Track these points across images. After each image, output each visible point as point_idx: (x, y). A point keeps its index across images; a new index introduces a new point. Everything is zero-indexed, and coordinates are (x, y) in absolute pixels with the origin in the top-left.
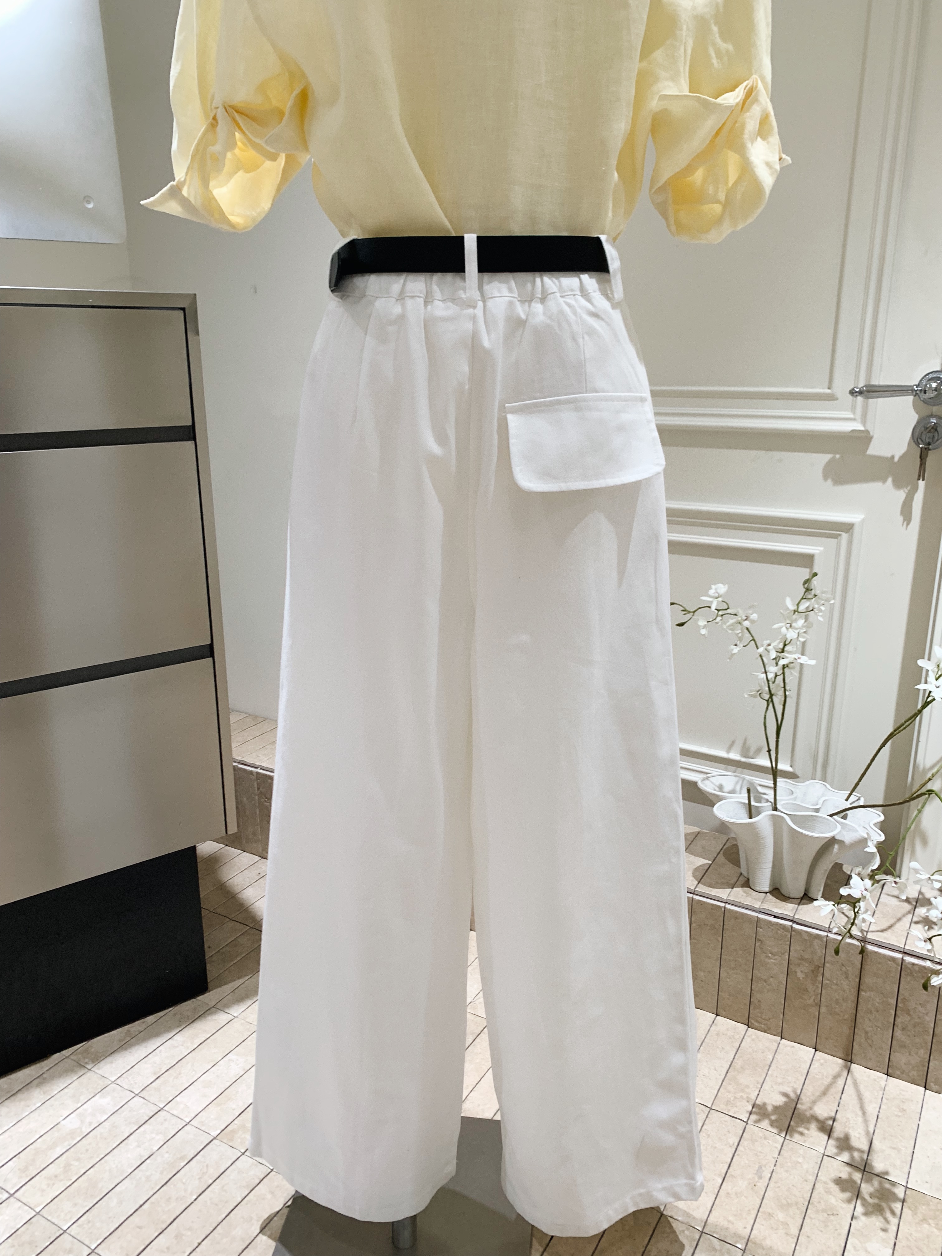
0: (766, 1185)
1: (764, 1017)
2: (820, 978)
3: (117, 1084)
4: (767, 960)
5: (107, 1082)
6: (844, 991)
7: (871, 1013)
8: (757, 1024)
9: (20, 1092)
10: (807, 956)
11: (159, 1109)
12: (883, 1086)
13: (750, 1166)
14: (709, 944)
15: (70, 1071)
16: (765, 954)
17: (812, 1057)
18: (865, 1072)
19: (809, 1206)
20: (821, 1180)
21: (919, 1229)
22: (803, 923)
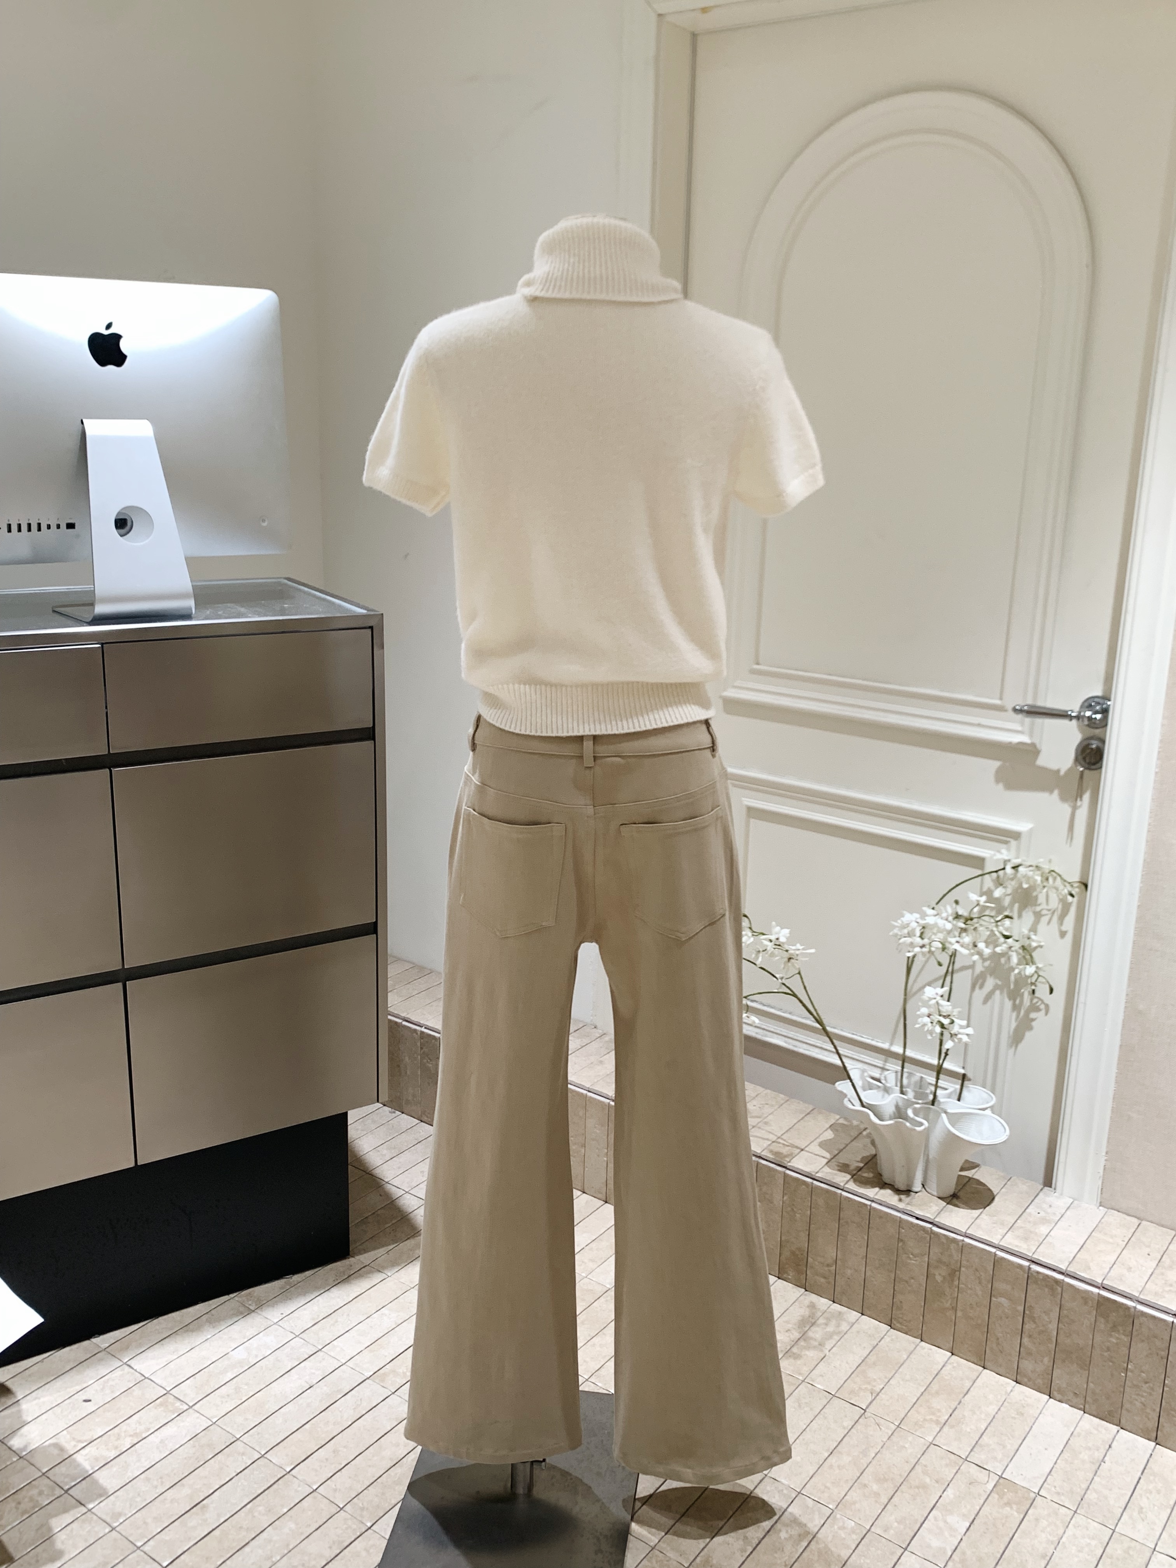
0: (869, 1462)
1: (905, 1318)
3: (280, 1325)
4: (909, 1261)
5: (270, 1323)
6: (977, 1295)
7: (1001, 1318)
8: (898, 1325)
10: (945, 1259)
11: (318, 1350)
12: (1009, 1391)
13: (857, 1446)
14: (855, 1241)
16: (907, 1255)
17: (946, 1359)
18: (995, 1378)
19: (904, 1483)
20: (922, 1463)
21: (1001, 1510)
22: (941, 1226)
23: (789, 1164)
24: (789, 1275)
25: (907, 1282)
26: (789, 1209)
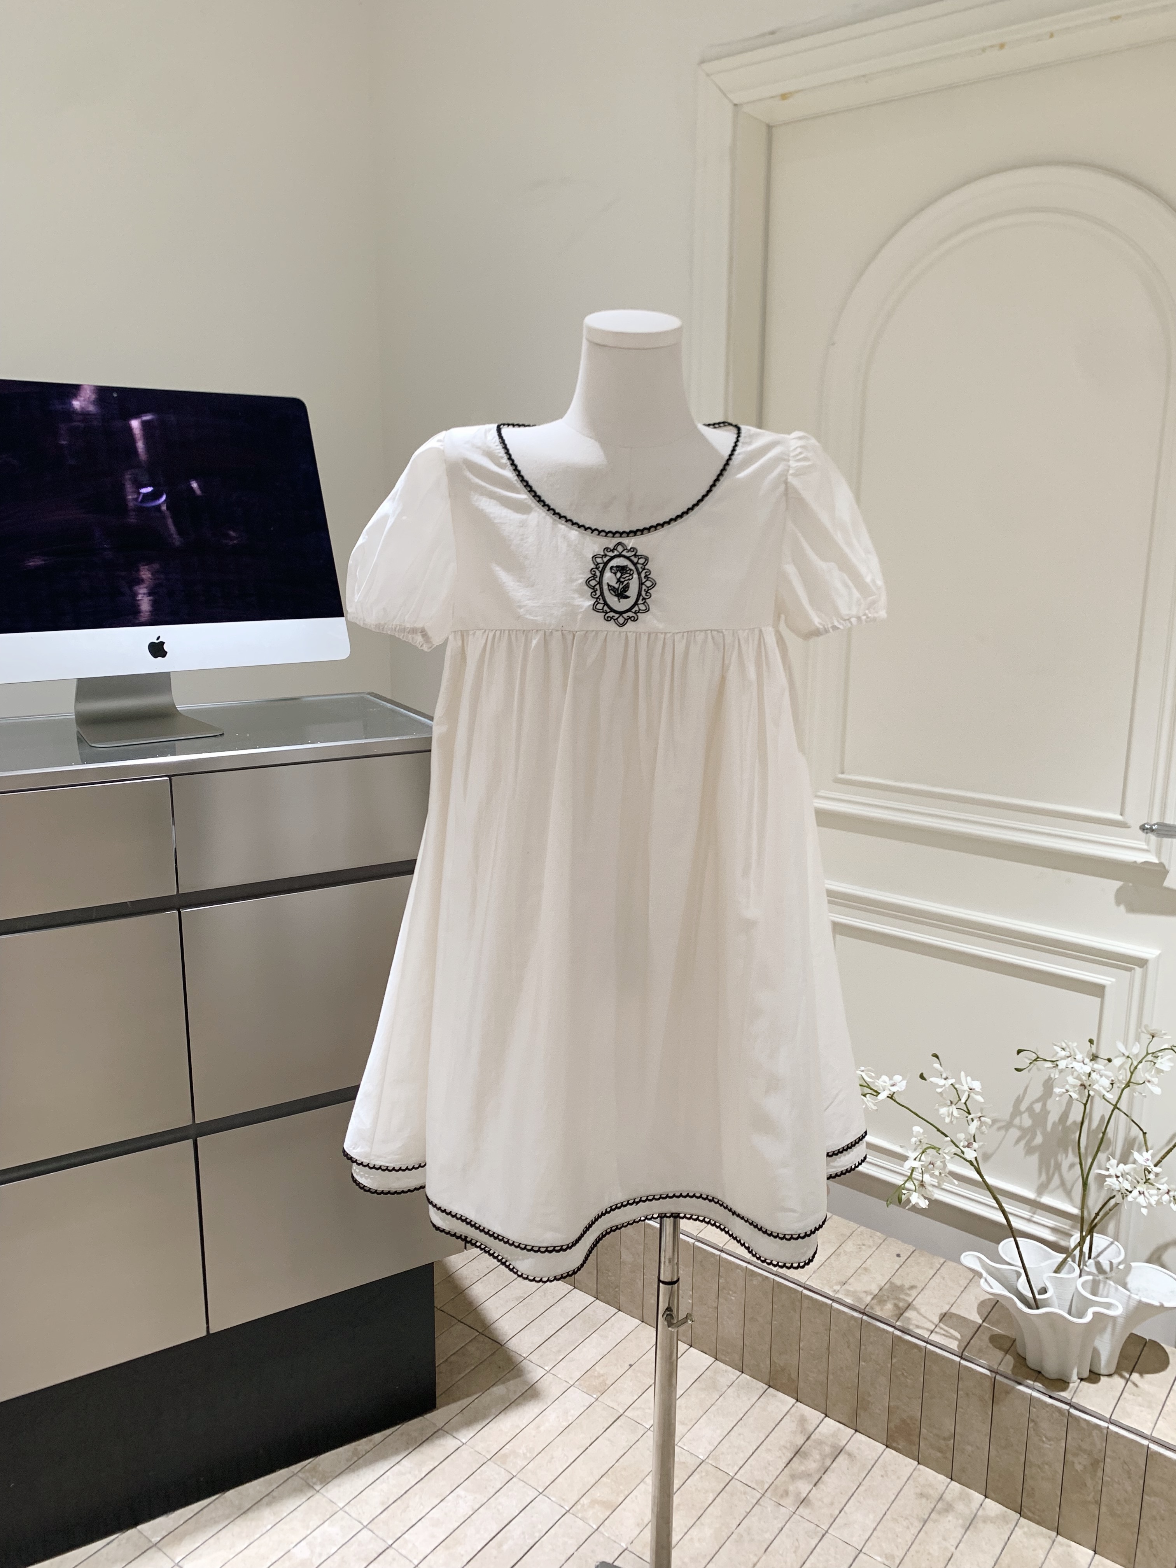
1: (1038, 1507)
2: (1100, 1474)
3: (345, 1512)
4: (1041, 1444)
6: (1126, 1492)
7: (1156, 1519)
8: (1030, 1514)
9: (251, 1510)
10: (1085, 1446)
11: (388, 1546)
14: (977, 1415)
15: (297, 1491)
16: (1040, 1438)
17: (1089, 1561)
22: (1081, 1409)
23: (898, 1323)
24: (899, 1444)
25: (1039, 1467)
26: (899, 1373)
